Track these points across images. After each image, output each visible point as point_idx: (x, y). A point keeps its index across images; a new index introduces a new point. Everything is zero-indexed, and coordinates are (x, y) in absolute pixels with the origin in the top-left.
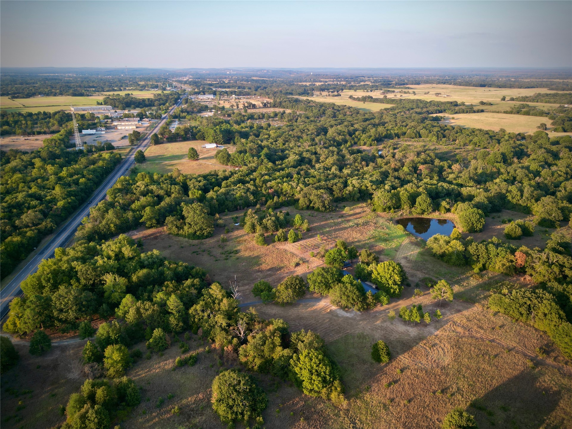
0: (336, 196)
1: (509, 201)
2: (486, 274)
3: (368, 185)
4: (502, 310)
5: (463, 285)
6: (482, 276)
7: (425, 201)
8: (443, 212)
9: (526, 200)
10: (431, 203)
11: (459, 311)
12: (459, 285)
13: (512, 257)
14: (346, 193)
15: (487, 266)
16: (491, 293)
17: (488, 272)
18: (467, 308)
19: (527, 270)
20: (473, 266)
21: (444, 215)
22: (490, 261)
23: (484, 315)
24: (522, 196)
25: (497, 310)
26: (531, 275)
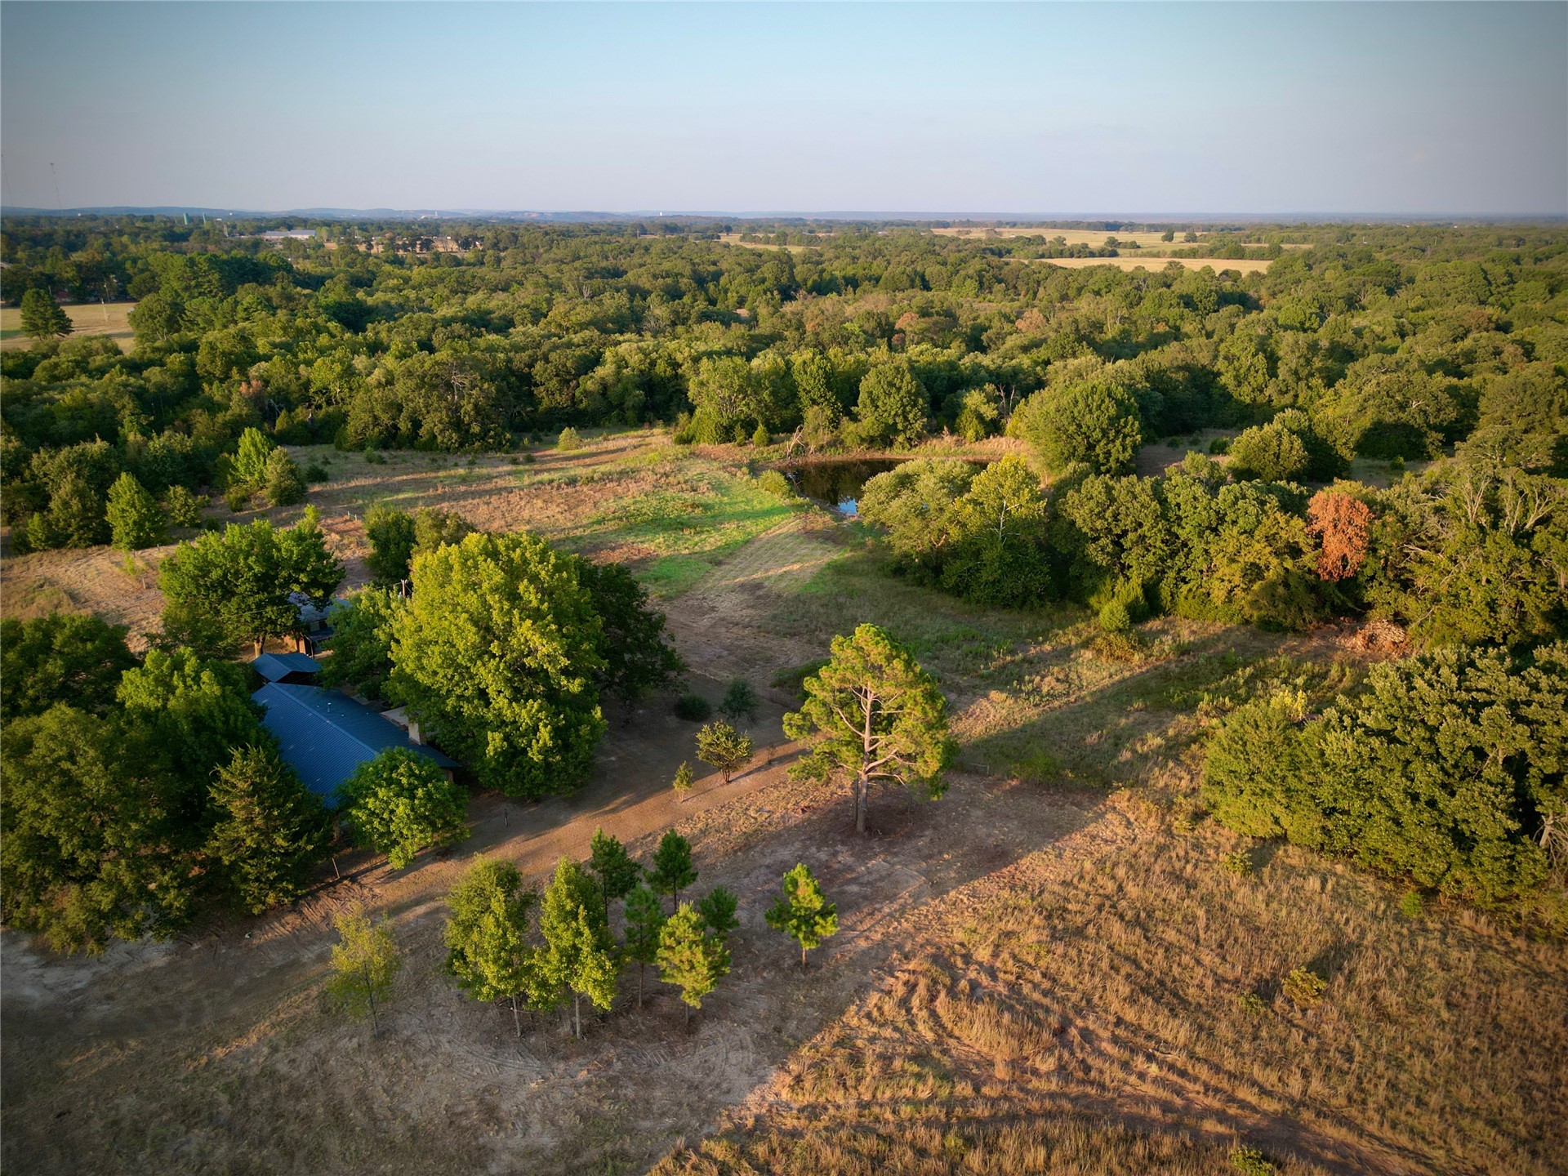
0: (546, 403)
1: (1227, 396)
2: (1165, 632)
3: (679, 358)
4: (1302, 824)
5: (1037, 690)
6: (1143, 643)
7: (891, 384)
8: (970, 433)
9: (1291, 380)
10: (918, 394)
11: (996, 858)
12: (1015, 694)
13: (1294, 529)
14: (586, 393)
15: (1165, 590)
16: (1205, 722)
17: (1172, 624)
18: (1054, 831)
19: (1371, 595)
20: (1093, 601)
21: (977, 446)
22: (1180, 560)
23: (1176, 877)
24: (1272, 372)
25: (1265, 830)
26: (1400, 620)
